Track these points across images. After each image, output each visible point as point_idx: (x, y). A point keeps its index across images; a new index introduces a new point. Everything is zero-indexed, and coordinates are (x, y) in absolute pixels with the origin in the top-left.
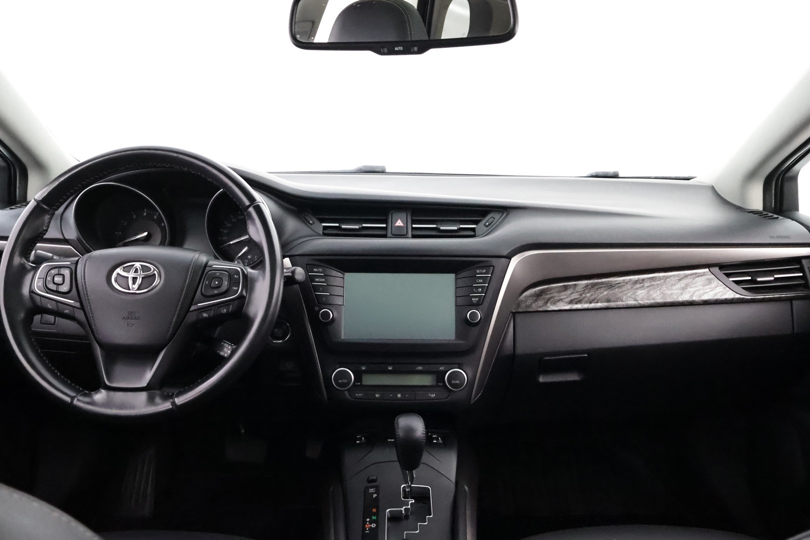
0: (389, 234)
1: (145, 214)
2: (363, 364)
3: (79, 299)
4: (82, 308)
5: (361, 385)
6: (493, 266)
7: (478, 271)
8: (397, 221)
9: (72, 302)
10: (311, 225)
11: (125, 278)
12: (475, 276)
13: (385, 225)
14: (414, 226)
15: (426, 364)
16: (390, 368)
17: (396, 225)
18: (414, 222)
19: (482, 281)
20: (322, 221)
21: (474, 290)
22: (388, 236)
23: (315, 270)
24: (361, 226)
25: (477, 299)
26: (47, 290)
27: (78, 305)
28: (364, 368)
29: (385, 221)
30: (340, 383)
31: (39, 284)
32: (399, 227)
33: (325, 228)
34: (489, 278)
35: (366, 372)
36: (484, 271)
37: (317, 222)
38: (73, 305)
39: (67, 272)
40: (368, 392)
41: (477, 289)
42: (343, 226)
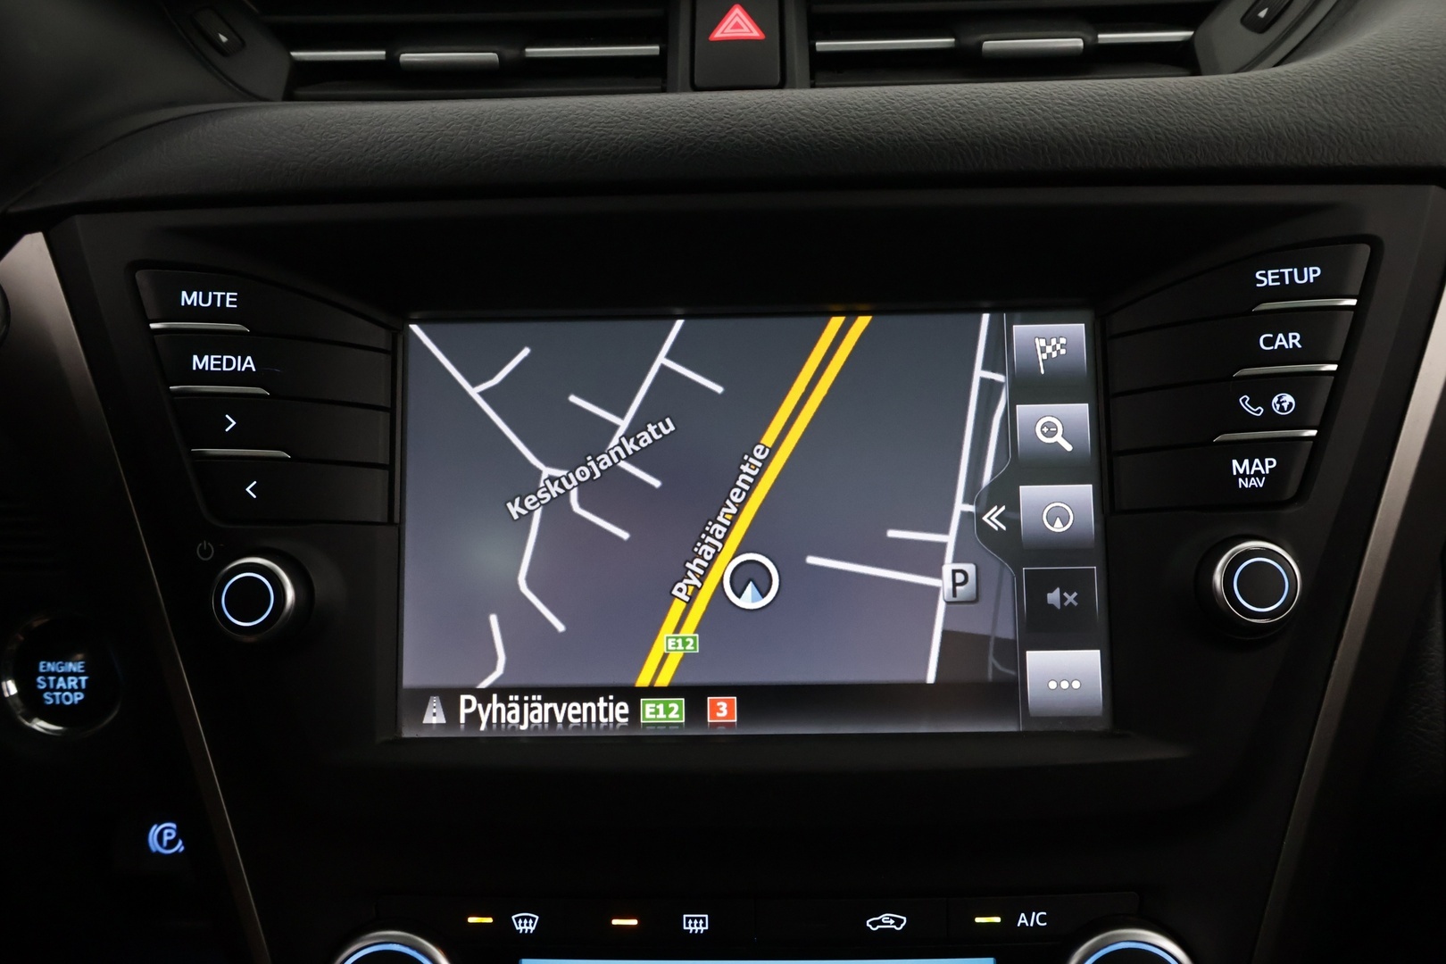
0: (678, 87)
6: (1375, 243)
7: (1267, 279)
8: (724, 12)
10: (225, 55)
12: (1249, 313)
13: (654, 49)
14: (821, 45)
17: (718, 34)
18: (820, 26)
19: (1294, 340)
21: (1245, 402)
23: (190, 299)
24: (512, 54)
25: (1271, 463)
32: (738, 46)
34: (1346, 320)
35: (539, 951)
36: (1312, 273)
41: (1262, 399)
42: (406, 57)
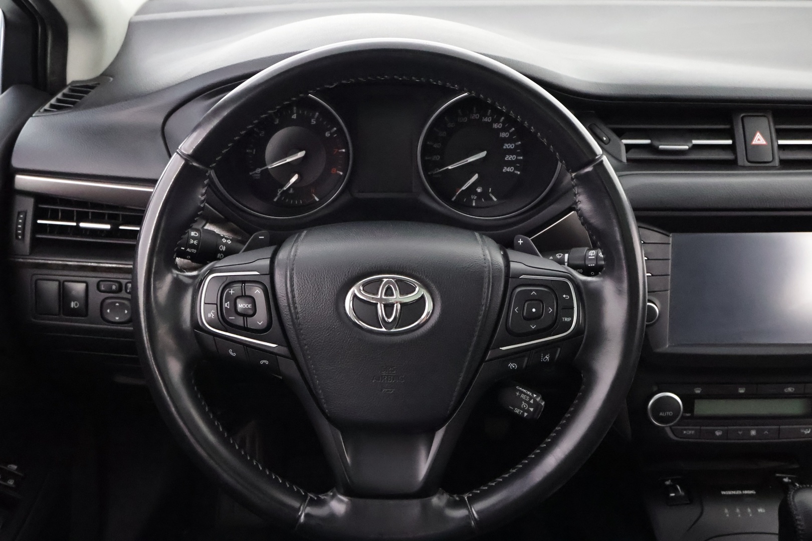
0: (742, 161)
1: (294, 116)
2: (697, 384)
3: (285, 340)
4: (293, 356)
5: (693, 417)
9: (274, 345)
10: (606, 144)
11: (369, 306)
13: (730, 142)
14: (782, 142)
15: (800, 383)
16: (742, 391)
17: (754, 142)
18: (781, 134)
20: (621, 134)
22: (740, 163)
24: (690, 145)
26: (226, 326)
27: (284, 350)
28: (698, 391)
29: (730, 134)
30: (662, 416)
31: (209, 315)
32: (759, 147)
33: (629, 147)
35: (700, 397)
37: (614, 137)
38: (275, 351)
39: (257, 292)
40: (702, 428)
42: (661, 147)
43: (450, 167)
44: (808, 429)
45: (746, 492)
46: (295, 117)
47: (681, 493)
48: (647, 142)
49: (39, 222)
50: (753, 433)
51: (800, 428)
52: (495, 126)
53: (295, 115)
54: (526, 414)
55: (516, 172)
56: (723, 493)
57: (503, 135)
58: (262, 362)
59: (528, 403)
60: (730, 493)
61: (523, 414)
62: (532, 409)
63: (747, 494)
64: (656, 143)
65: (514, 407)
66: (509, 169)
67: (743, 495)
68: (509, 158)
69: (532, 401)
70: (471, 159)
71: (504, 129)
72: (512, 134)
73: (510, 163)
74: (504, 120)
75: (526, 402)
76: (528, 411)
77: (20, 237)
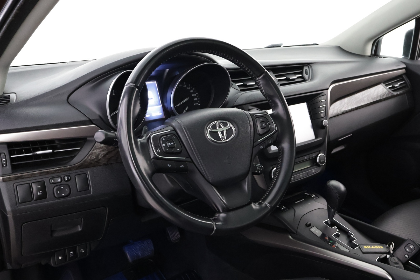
3: (188, 155)
4: (192, 161)
6: (326, 95)
7: (320, 99)
15: (308, 155)
21: (321, 109)
27: (188, 159)
31: (158, 151)
33: (238, 86)
34: (325, 101)
38: (185, 160)
39: (174, 137)
42: (248, 84)
43: (178, 105)
44: (313, 170)
45: (302, 200)
46: (114, 94)
47: (285, 207)
48: (242, 84)
49: (12, 156)
50: (301, 176)
51: (311, 171)
52: (188, 88)
53: (114, 93)
54: (260, 172)
55: (199, 104)
56: (296, 203)
57: (191, 91)
58: (181, 167)
59: (259, 167)
60: (298, 202)
61: (259, 172)
62: (261, 169)
63: (302, 201)
64: (245, 83)
65: (255, 171)
66: (196, 104)
67: (301, 201)
68: (195, 99)
69: (260, 166)
70: (184, 101)
71: (191, 89)
72: (194, 91)
73: (196, 102)
74: (190, 86)
75: (258, 167)
76: (260, 170)
77: (5, 165)
